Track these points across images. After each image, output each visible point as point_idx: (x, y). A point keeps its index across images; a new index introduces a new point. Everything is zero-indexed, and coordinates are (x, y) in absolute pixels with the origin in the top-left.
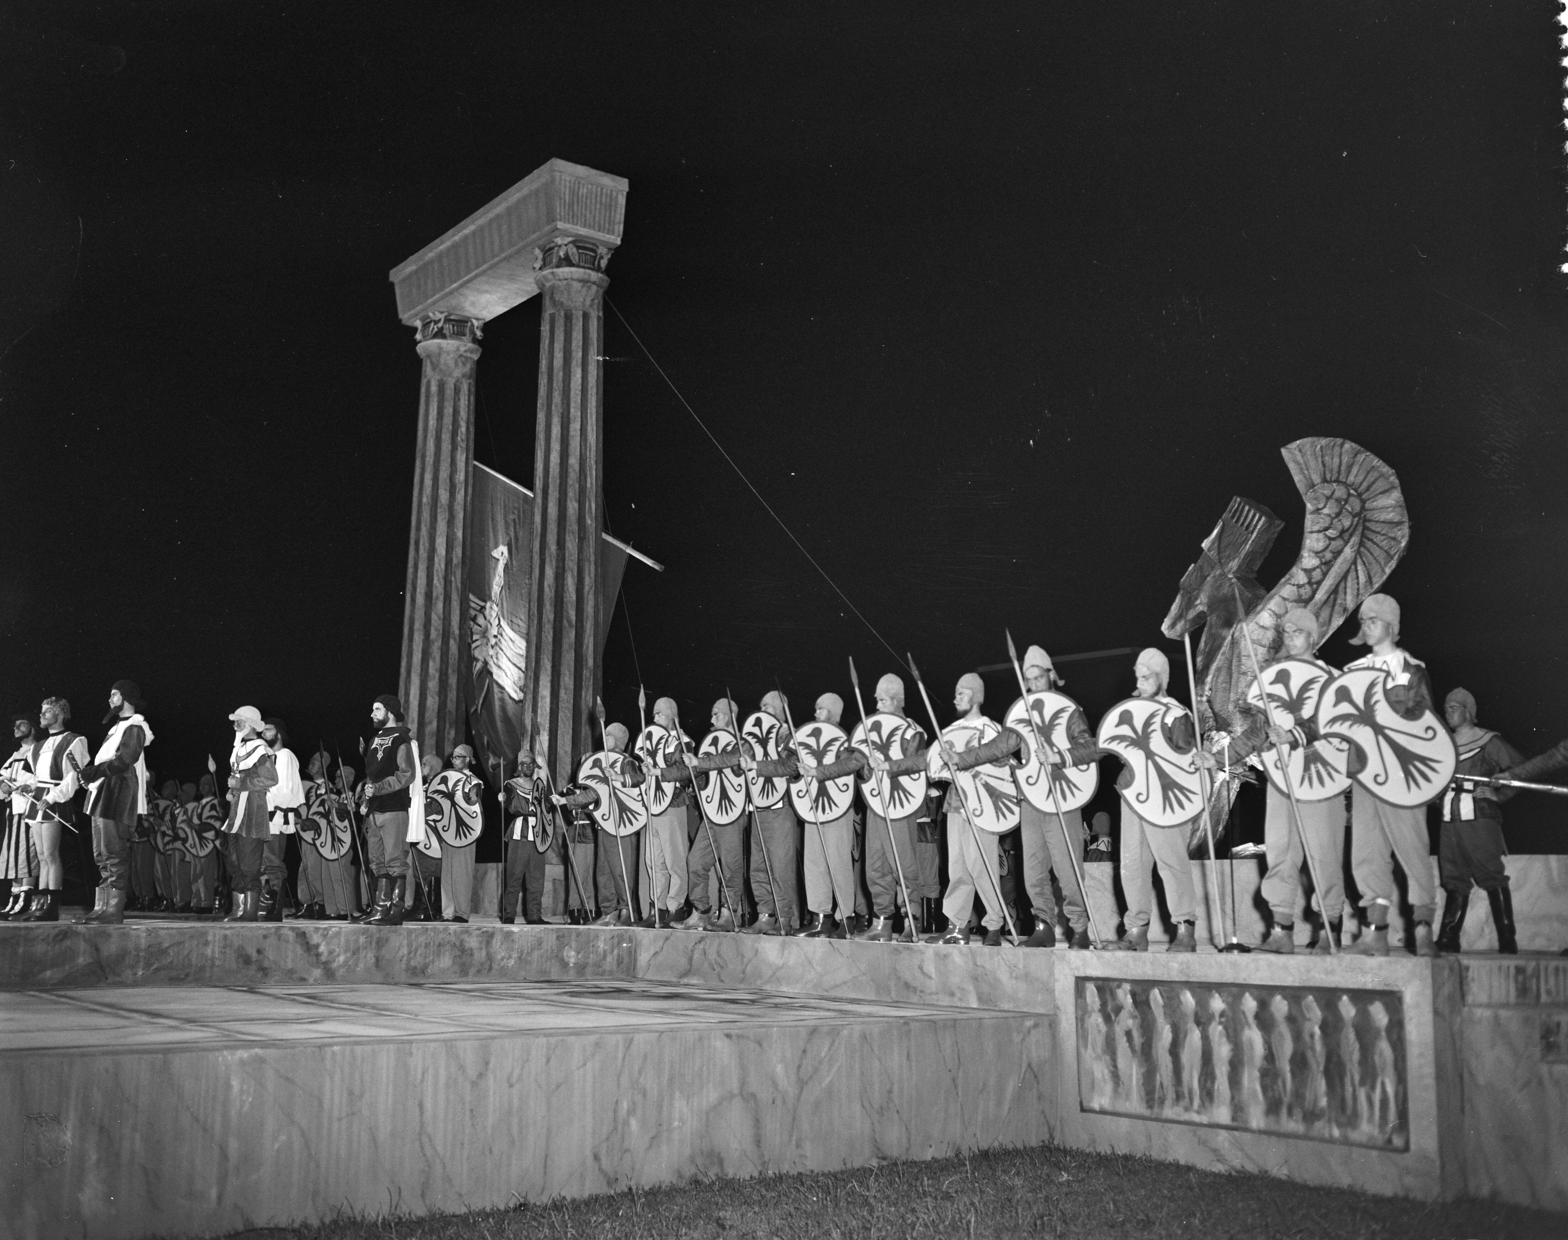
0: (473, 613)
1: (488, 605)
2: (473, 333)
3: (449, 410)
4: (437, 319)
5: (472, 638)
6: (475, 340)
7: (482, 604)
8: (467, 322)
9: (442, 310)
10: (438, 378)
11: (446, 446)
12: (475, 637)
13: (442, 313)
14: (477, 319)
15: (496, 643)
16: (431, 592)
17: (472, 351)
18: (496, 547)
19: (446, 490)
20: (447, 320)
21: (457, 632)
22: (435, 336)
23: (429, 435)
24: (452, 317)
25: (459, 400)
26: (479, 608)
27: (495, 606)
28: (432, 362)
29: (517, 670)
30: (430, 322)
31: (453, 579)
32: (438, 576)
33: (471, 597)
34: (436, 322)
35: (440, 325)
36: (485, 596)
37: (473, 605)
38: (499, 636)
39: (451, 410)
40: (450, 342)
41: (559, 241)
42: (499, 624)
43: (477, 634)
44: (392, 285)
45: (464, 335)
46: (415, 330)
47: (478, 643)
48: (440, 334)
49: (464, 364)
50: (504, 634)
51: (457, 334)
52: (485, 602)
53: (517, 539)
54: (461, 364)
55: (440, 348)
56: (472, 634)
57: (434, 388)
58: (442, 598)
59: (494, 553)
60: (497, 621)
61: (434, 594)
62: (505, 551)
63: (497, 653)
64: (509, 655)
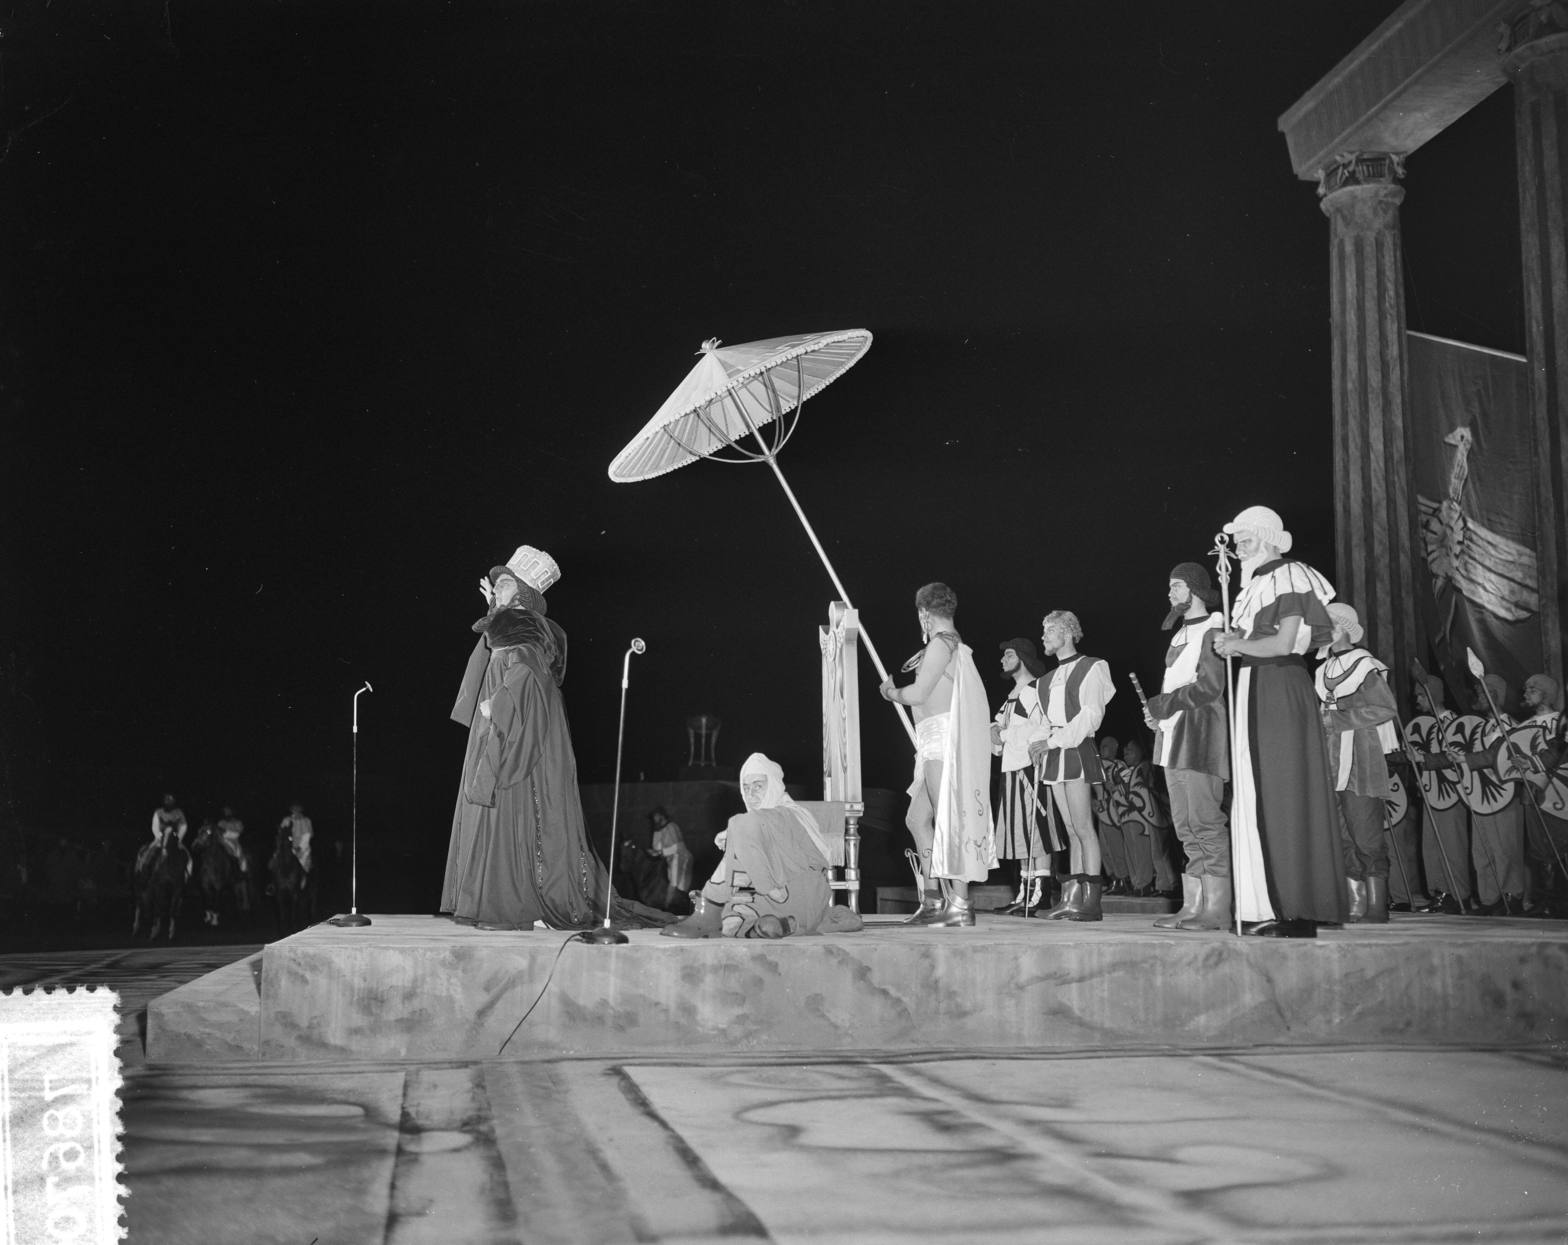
0: (1424, 518)
1: (1445, 504)
2: (1393, 172)
3: (1371, 272)
4: (1346, 162)
5: (1426, 550)
6: (1396, 180)
7: (1435, 505)
8: (1384, 159)
9: (1353, 149)
10: (1353, 234)
11: (1372, 316)
12: (1430, 548)
13: (1351, 153)
14: (1397, 154)
15: (1462, 552)
16: (1370, 498)
17: (1394, 194)
18: (1452, 429)
19: (1376, 370)
20: (1360, 161)
21: (1407, 544)
22: (1346, 183)
23: (1348, 306)
24: (1365, 156)
25: (1383, 256)
26: (1431, 511)
27: (1456, 505)
28: (1344, 218)
29: (1505, 581)
30: (1338, 168)
31: (1396, 479)
32: (1377, 477)
33: (1421, 499)
34: (1345, 166)
35: (1351, 168)
36: (1439, 494)
37: (1423, 508)
38: (1466, 542)
39: (1374, 270)
40: (1366, 186)
42: (1465, 527)
43: (1432, 544)
44: (1283, 135)
45: (1382, 176)
46: (1316, 184)
47: (1435, 555)
48: (1352, 180)
49: (1385, 212)
50: (1474, 537)
51: (1374, 176)
52: (1440, 502)
53: (1484, 414)
54: (1381, 212)
55: (1355, 197)
56: (1426, 544)
57: (1349, 248)
58: (1384, 503)
59: (1451, 439)
60: (1461, 523)
61: (1374, 500)
62: (1466, 432)
63: (1465, 564)
64: (1487, 563)
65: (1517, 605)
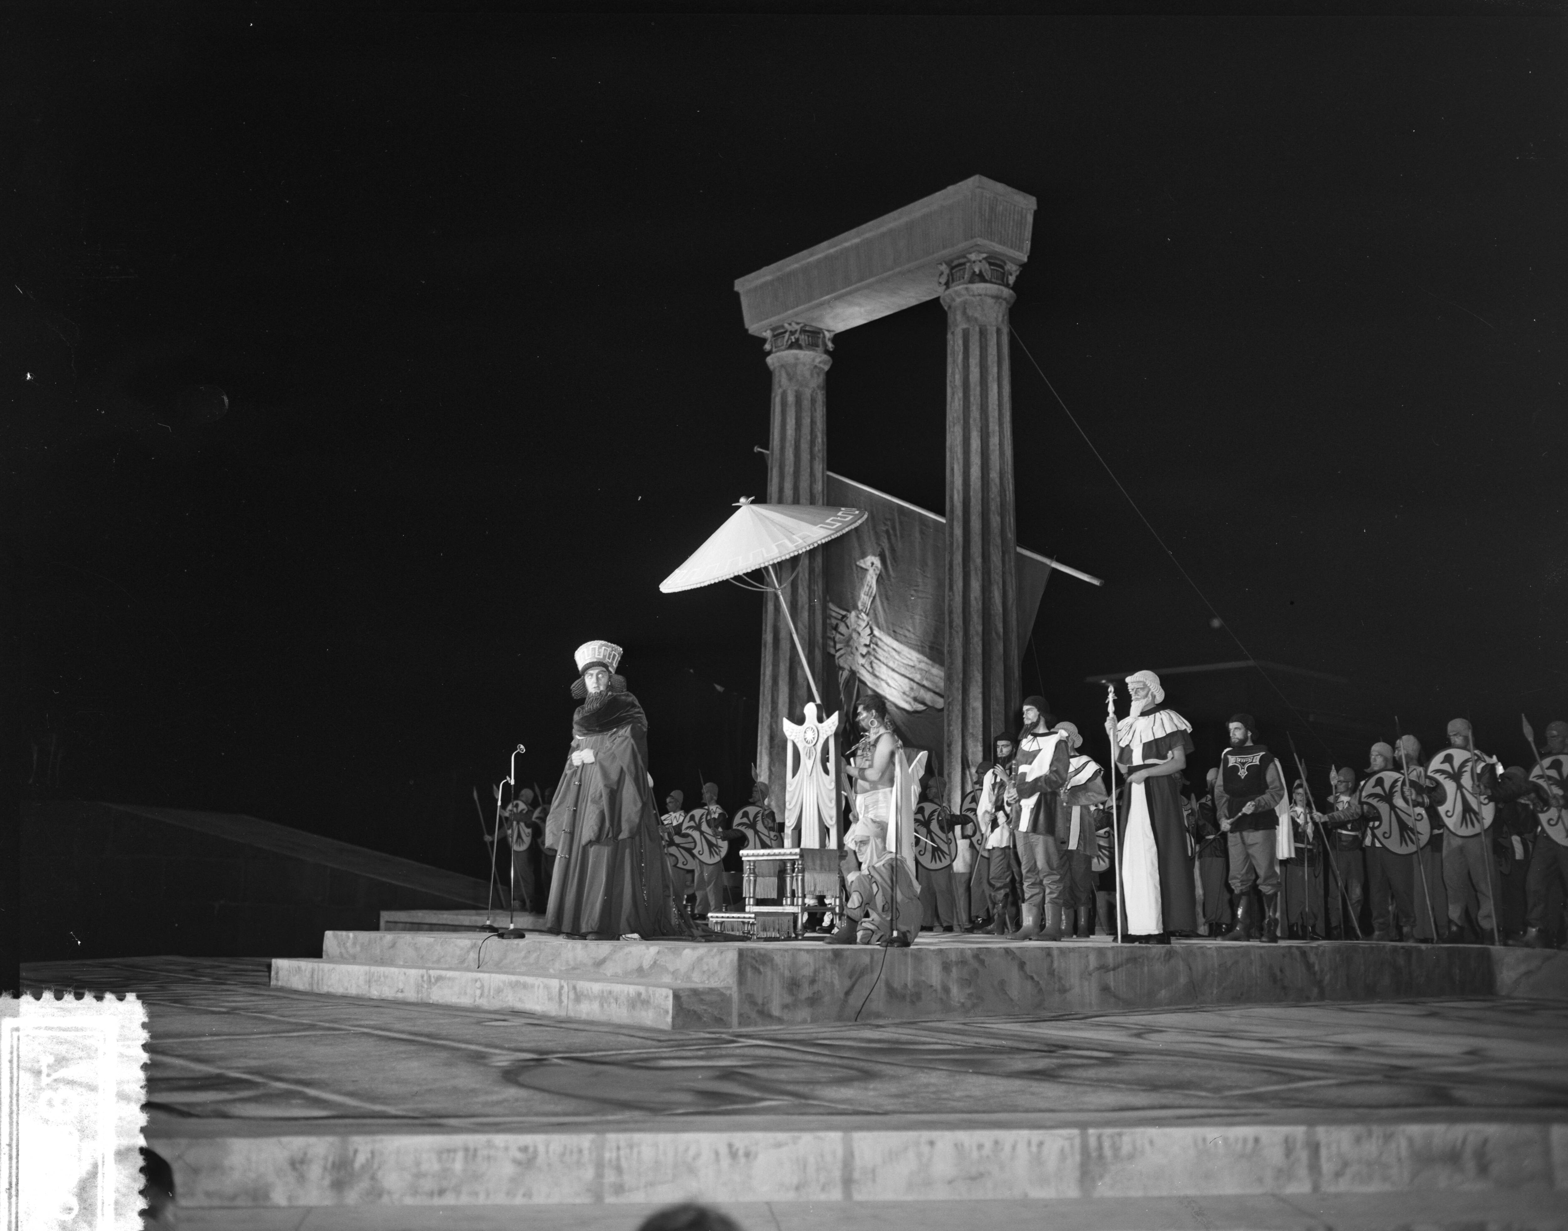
0: (834, 622)
1: (853, 614)
2: (825, 345)
3: (806, 421)
4: (793, 330)
5: (835, 647)
6: (827, 352)
7: (844, 613)
8: (819, 333)
9: (799, 321)
10: (795, 388)
11: (805, 456)
12: (838, 646)
13: (798, 324)
14: (829, 331)
15: (868, 653)
16: (797, 601)
17: (825, 363)
18: (863, 556)
19: (806, 499)
20: (803, 331)
21: (821, 641)
22: (791, 346)
23: (788, 444)
24: (807, 328)
25: (815, 410)
26: (840, 617)
27: (863, 615)
28: (788, 374)
29: (907, 680)
30: (785, 332)
31: (816, 588)
32: (802, 585)
33: (831, 606)
34: (792, 333)
35: (797, 336)
36: (849, 605)
37: (834, 614)
38: (872, 646)
39: (809, 420)
40: (808, 353)
41: (973, 257)
42: (872, 634)
43: (840, 643)
44: (737, 295)
45: (817, 346)
46: (764, 341)
47: (842, 652)
48: (795, 345)
49: (818, 375)
50: (880, 643)
51: (812, 345)
52: (849, 611)
53: (893, 550)
54: (815, 375)
55: (797, 359)
56: (835, 643)
57: (791, 399)
58: (807, 606)
59: (861, 563)
60: (868, 631)
61: (800, 604)
62: (877, 562)
63: (871, 663)
64: (891, 664)
65: (915, 699)
